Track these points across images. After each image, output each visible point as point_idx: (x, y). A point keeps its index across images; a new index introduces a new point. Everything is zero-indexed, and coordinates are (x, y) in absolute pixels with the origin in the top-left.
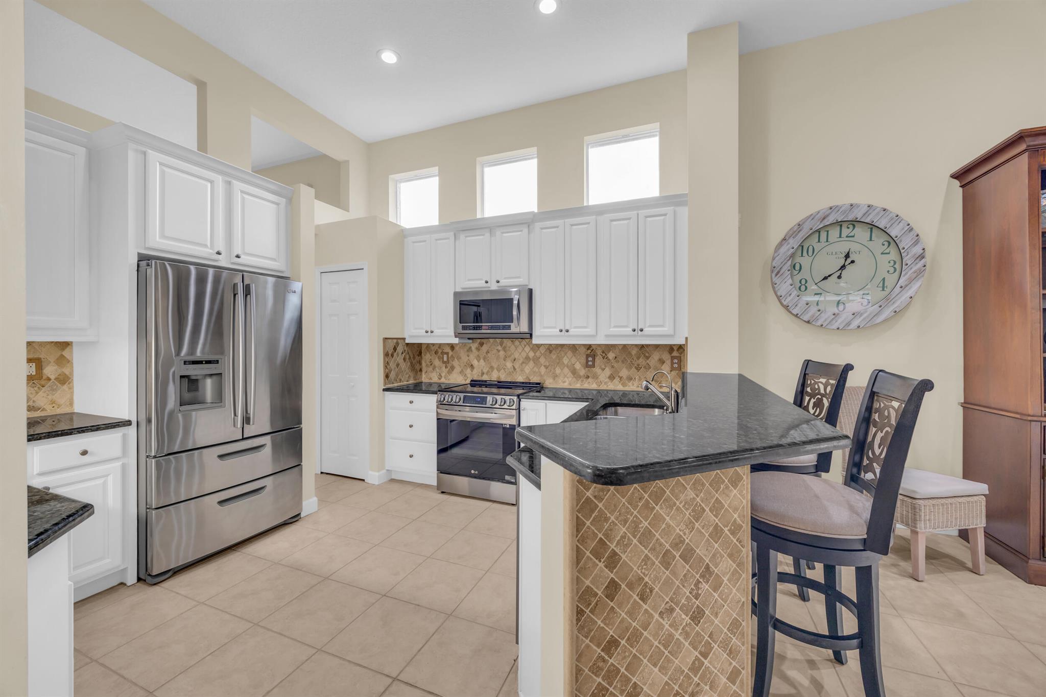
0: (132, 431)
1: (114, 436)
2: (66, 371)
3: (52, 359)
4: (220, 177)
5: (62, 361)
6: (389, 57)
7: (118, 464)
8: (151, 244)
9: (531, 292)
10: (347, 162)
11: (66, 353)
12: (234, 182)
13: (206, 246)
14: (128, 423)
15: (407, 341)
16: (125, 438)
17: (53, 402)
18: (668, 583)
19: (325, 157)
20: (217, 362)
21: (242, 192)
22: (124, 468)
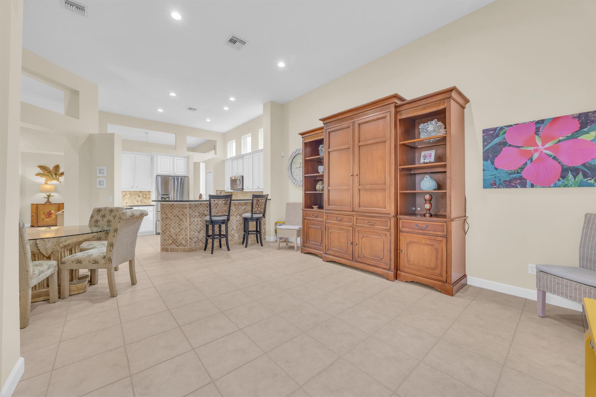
0: (155, 207)
1: (152, 207)
2: (150, 196)
3: (148, 194)
4: (171, 157)
5: (149, 195)
6: (208, 120)
7: (152, 212)
8: (158, 173)
9: (243, 177)
10: (216, 140)
11: (150, 193)
12: (174, 158)
13: (168, 172)
14: (154, 205)
15: (225, 191)
16: (154, 208)
17: (148, 202)
18: (174, 219)
19: (211, 140)
20: (168, 195)
21: (176, 159)
22: (153, 213)
